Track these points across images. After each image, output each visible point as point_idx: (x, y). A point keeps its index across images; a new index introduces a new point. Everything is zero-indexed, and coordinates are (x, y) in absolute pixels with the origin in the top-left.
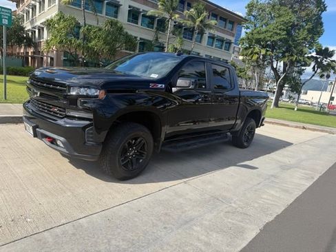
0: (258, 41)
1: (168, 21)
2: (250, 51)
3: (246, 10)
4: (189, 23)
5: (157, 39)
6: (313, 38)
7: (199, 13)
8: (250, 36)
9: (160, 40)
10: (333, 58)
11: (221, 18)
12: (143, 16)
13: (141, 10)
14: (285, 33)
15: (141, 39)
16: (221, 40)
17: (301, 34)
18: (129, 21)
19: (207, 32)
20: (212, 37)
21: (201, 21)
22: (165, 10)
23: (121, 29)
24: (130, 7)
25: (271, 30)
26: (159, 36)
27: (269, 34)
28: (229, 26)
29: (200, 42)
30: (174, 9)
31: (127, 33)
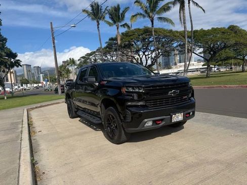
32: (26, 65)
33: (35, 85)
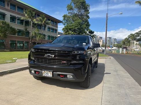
0: (70, 29)
1: (31, 22)
2: (68, 33)
3: (63, 18)
4: (40, 23)
5: (26, 29)
6: (88, 28)
7: (43, 18)
8: (67, 28)
9: (28, 30)
10: (94, 34)
11: (51, 21)
12: (18, 19)
13: (17, 17)
14: (79, 26)
15: (17, 29)
16: (53, 29)
17: (84, 26)
18: (11, 22)
19: (47, 26)
20: (49, 28)
21: (45, 22)
22: (29, 17)
23: (8, 25)
24: (11, 15)
25: (74, 25)
26: (27, 28)
27: (74, 27)
28: (55, 23)
29: (45, 30)
30: (33, 17)
31: (12, 27)
32: (109, 37)
33: (110, 49)
